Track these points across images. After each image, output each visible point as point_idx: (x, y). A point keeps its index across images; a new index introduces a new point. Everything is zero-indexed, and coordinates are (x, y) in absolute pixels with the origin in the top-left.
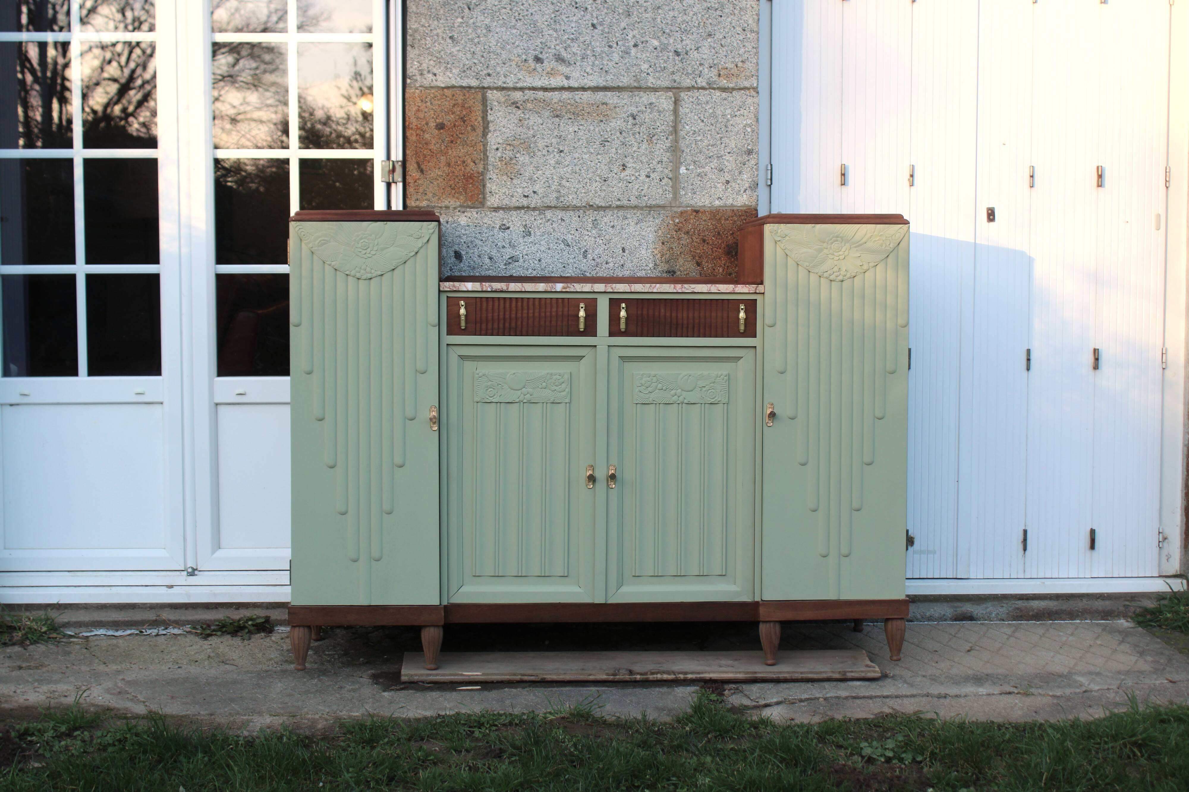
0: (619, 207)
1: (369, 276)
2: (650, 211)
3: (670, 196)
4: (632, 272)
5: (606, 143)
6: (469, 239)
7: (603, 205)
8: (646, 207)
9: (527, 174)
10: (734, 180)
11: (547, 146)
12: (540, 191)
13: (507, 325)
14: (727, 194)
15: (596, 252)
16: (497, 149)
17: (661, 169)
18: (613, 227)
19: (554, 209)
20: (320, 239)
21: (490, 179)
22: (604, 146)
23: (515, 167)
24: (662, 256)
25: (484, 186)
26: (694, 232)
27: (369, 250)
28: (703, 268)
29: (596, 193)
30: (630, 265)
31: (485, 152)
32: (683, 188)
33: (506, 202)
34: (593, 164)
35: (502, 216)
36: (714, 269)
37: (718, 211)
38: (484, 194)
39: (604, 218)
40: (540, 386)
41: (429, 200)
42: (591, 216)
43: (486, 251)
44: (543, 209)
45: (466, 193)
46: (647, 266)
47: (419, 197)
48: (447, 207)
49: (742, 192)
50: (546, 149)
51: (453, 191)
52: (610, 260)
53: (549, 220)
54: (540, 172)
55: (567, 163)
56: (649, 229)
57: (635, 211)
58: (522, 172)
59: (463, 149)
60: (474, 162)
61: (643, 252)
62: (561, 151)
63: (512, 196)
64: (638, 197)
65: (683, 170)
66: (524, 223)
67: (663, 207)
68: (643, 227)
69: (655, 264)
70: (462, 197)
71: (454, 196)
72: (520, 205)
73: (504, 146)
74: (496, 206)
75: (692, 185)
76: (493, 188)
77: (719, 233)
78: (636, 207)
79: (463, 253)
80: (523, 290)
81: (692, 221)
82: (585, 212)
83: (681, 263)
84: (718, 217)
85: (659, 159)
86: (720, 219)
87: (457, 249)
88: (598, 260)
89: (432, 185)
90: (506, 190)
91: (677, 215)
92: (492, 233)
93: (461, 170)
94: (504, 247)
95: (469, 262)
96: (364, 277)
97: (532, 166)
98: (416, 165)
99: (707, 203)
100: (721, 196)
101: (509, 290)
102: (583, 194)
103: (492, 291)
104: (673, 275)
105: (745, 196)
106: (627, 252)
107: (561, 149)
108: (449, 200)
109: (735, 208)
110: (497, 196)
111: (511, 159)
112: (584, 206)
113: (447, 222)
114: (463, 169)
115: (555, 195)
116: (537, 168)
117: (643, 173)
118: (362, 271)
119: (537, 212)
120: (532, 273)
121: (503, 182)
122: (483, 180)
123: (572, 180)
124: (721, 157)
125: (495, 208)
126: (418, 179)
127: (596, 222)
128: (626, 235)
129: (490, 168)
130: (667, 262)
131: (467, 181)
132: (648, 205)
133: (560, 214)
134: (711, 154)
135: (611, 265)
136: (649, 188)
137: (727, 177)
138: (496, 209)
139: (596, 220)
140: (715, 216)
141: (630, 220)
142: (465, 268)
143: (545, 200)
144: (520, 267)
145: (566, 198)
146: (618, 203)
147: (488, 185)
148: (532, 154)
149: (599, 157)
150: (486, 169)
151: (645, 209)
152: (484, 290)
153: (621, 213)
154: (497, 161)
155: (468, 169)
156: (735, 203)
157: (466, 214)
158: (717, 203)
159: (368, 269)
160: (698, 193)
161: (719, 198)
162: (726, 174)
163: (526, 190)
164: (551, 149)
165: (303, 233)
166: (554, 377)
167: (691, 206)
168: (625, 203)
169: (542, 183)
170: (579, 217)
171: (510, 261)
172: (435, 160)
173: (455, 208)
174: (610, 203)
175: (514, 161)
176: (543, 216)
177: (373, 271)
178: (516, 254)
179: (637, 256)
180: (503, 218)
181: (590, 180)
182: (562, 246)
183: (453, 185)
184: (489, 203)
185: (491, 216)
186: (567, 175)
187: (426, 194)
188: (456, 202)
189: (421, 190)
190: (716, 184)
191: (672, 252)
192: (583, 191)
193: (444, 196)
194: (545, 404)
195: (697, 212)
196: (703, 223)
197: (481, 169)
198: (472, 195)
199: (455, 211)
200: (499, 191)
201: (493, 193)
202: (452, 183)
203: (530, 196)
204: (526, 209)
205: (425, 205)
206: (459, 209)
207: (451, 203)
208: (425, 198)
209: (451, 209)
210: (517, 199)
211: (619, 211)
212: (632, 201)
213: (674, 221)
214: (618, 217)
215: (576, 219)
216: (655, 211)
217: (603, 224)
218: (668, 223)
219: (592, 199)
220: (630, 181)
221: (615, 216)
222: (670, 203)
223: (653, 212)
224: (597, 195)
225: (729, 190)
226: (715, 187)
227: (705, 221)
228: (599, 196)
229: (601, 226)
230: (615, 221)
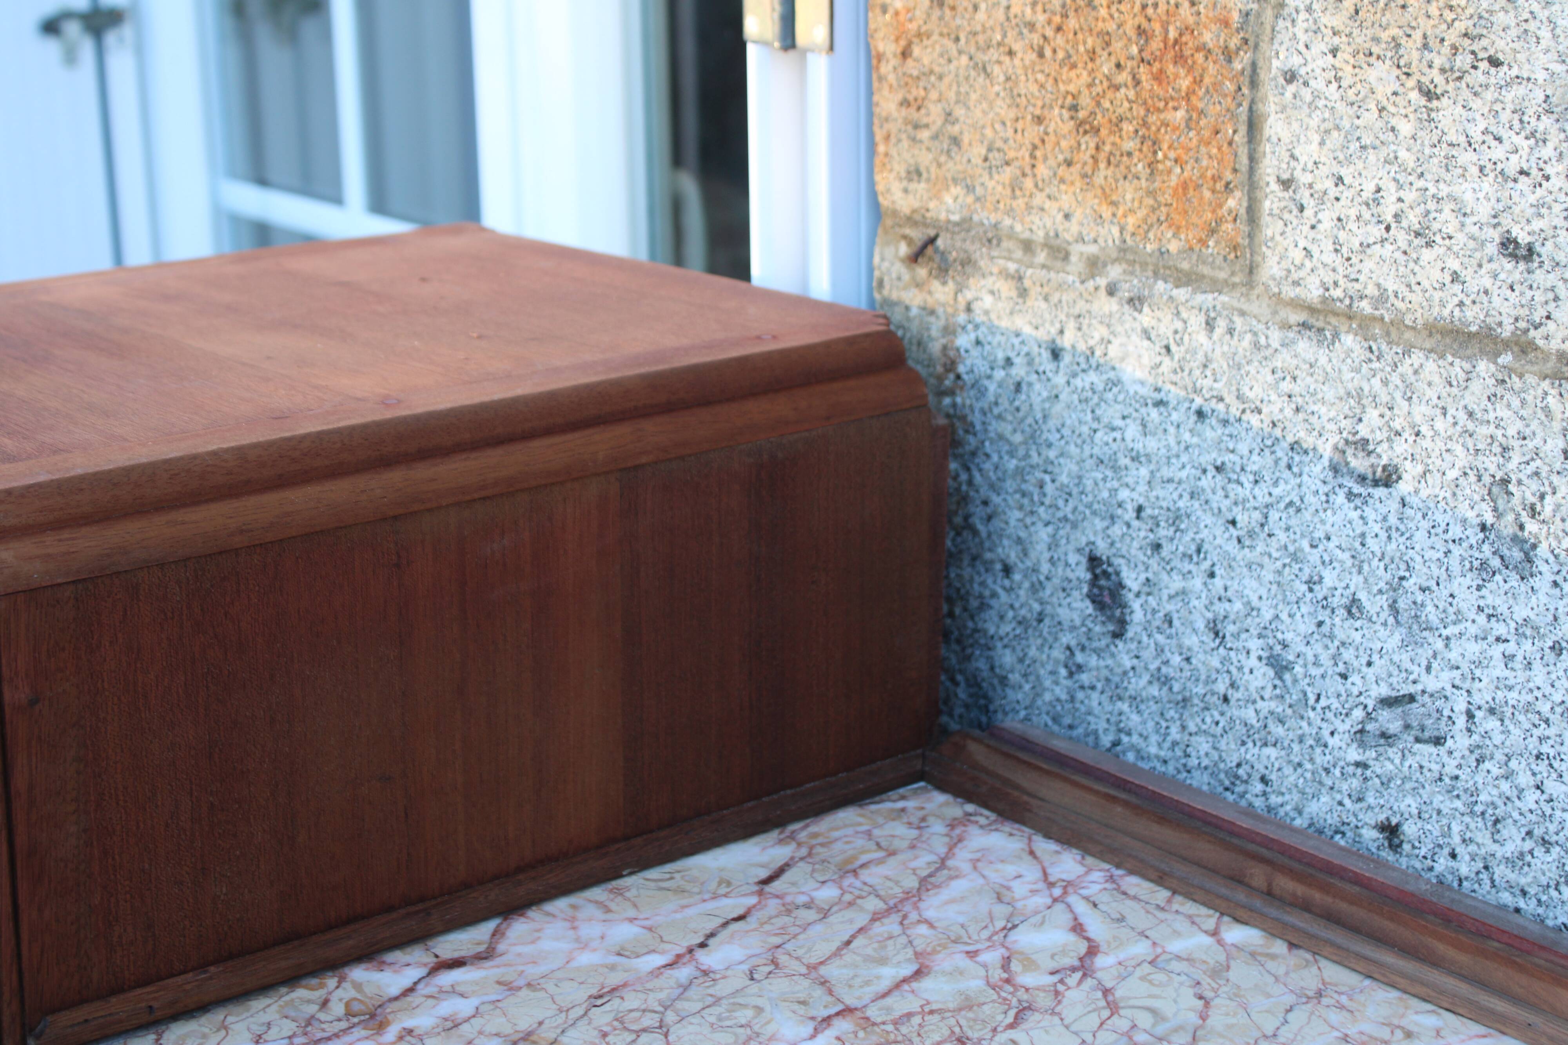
6: (1166, 495)
21: (1291, 77)
25: (1255, 128)
35: (1351, 380)
38: (1252, 186)
41: (970, 189)
43: (1251, 610)
45: (1152, 164)
47: (925, 159)
51: (1089, 142)
58: (1501, 46)
66: (1490, 464)
70: (1128, 193)
71: (1088, 179)
72: (1473, 317)
74: (1313, 293)
76: (1308, 151)
79: (1132, 580)
87: (1102, 548)
90: (1384, 177)
92: (1285, 489)
94: (1353, 608)
95: (1160, 650)
108: (1066, 201)
110: (1327, 219)
113: (1056, 354)
120: (1519, 861)
121: (1370, 116)
122: (1250, 79)
125: (1312, 310)
126: (919, 35)
131: (1159, 77)
142: (1138, 684)
147: (1278, 125)
157: (1146, 318)
173: (1094, 266)
178: (1431, 683)
180: (1360, 396)
183: (1085, 101)
184: (1278, 265)
185: (1285, 358)
187: (956, 141)
189: (934, 113)
193: (1042, 171)
198: (1185, 186)
199: (1091, 284)
200: (1340, 180)
201: (1304, 196)
202: (1078, 80)
203: (1546, 250)
204: (1506, 359)
205: (955, 218)
206: (1115, 272)
207: (1074, 227)
208: (950, 168)
209: (1076, 264)
210: (1454, 264)
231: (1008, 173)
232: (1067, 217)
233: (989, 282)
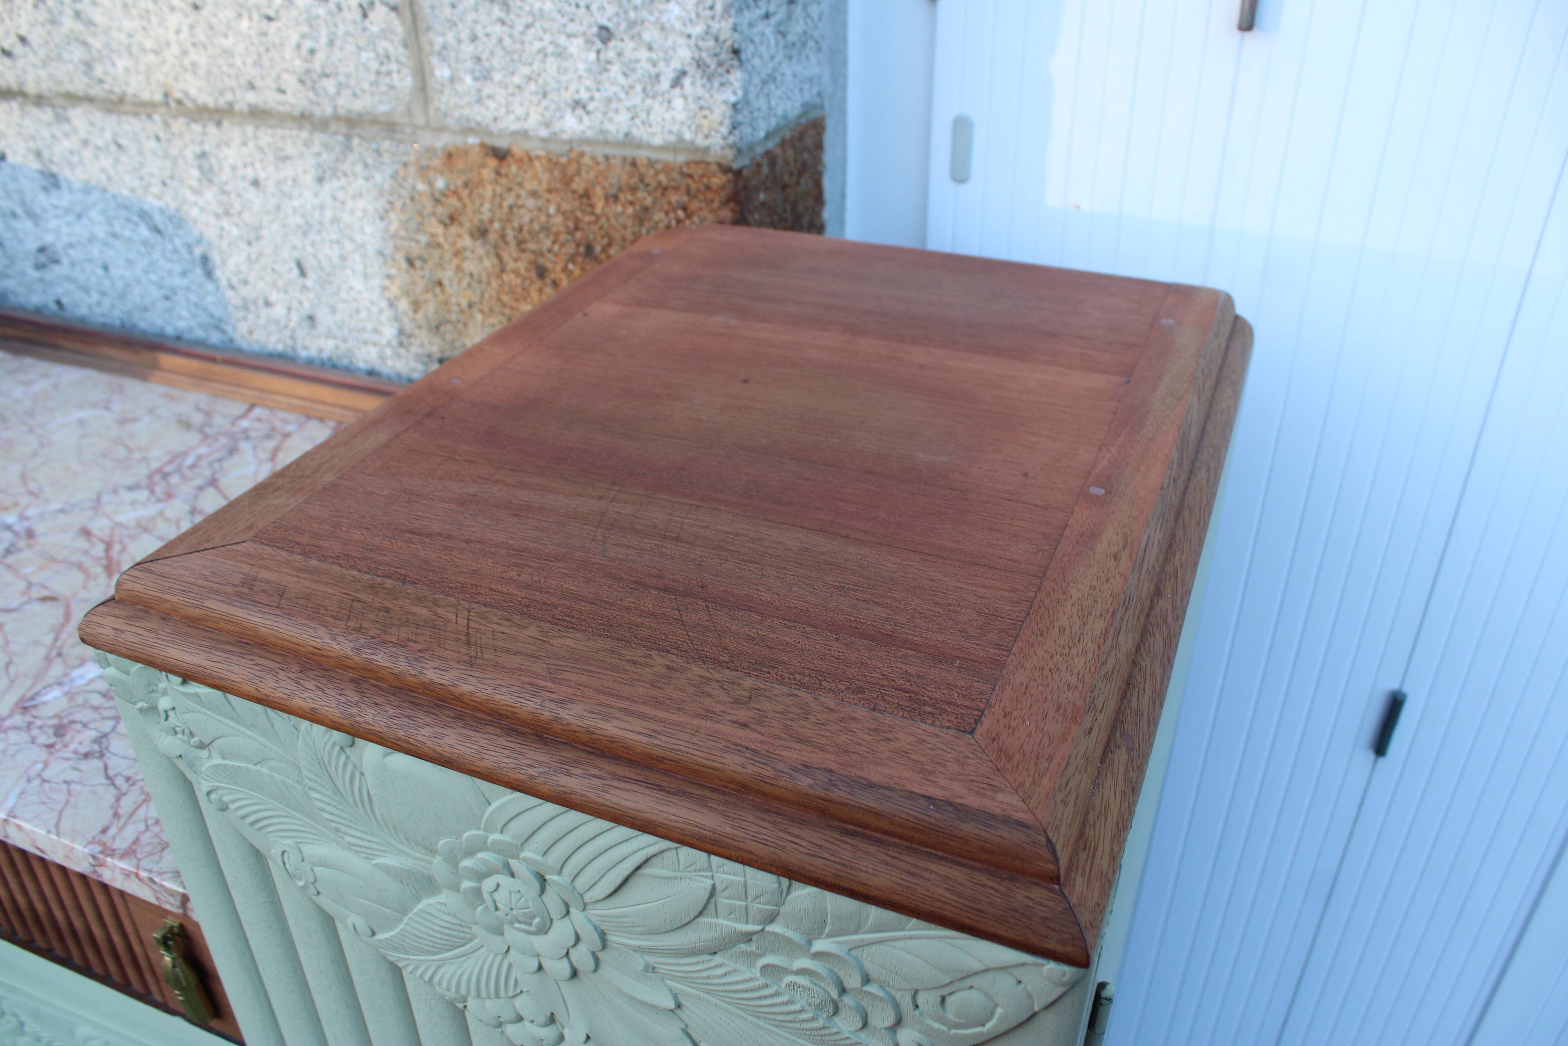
0: (256, 114)
2: (348, 137)
3: (405, 81)
4: (340, 344)
7: (211, 103)
8: (336, 118)
10: (631, 24)
14: (610, 90)
15: (232, 264)
18: (256, 183)
19: (86, 104)
24: (416, 305)
26: (503, 232)
29: (185, 53)
30: (330, 319)
32: (443, 52)
37: (577, 160)
39: (226, 150)
42: (187, 137)
44: (61, 101)
46: (376, 331)
49: (665, 83)
52: (274, 297)
53: (86, 141)
56: (361, 204)
57: (304, 134)
61: (358, 283)
64: (306, 79)
68: (340, 195)
69: (401, 332)
75: (474, 39)
78: (303, 119)
81: (488, 190)
82: (168, 124)
84: (579, 185)
86: (586, 195)
88: (244, 291)
91: (437, 162)
94: (14, 215)
99: (533, 122)
100: (584, 95)
102: (151, 57)
105: (678, 103)
106: (312, 275)
109: (643, 155)
112: (162, 103)
127: (205, 163)
128: (299, 220)
130: (436, 328)
132: (341, 111)
133: (107, 123)
135: (279, 311)
136: (331, 43)
139: (203, 155)
140: (567, 181)
141: (298, 166)
144: (68, 279)
145: (108, 67)
146: (251, 98)
151: (333, 127)
153: (266, 136)
156: (640, 133)
158: (571, 125)
160: (497, 76)
161: (578, 104)
167: (479, 129)
168: (269, 98)
171: (42, 258)
174: (229, 97)
176: (66, 126)
178: (48, 239)
179: (344, 295)
182: (144, 231)
190: (562, 40)
191: (441, 297)
192: (147, 45)
195: (501, 155)
196: (531, 203)
211: (257, 127)
212: (289, 92)
213: (431, 184)
214: (260, 149)
215: (151, 144)
216: (361, 137)
217: (227, 170)
218: (414, 188)
219: (176, 79)
220: (271, 13)
221: (251, 144)
222: (409, 112)
223: (356, 141)
224: (187, 62)
225: (615, 70)
226: (561, 54)
227: (534, 194)
228: (194, 64)
229: (224, 178)
230: (258, 165)
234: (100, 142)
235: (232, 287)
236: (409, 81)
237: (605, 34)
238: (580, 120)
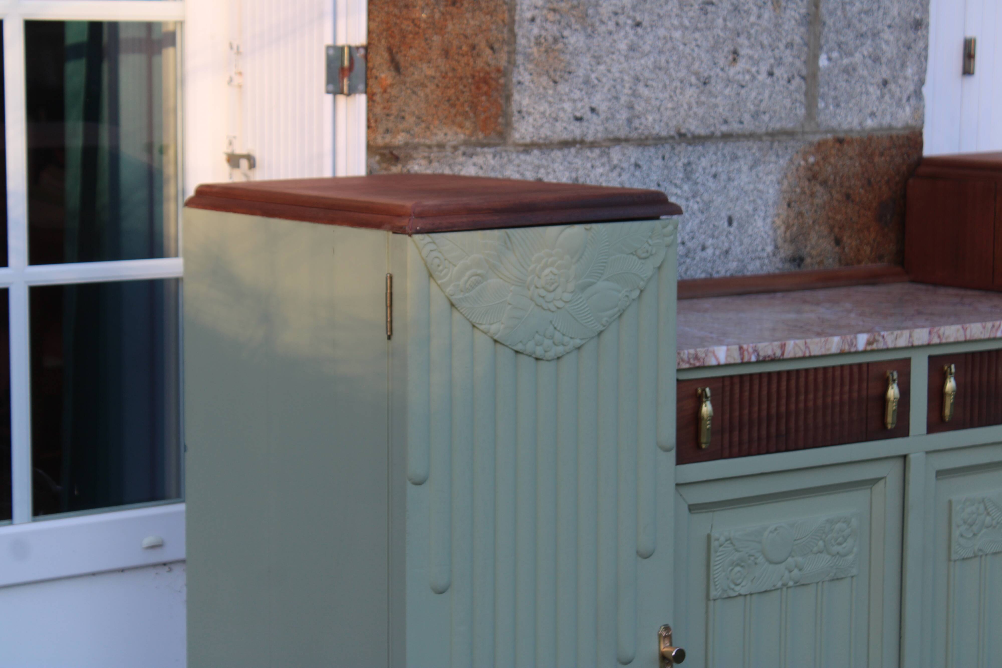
0: (727, 137)
1: (560, 350)
2: (772, 142)
3: (801, 112)
4: (740, 263)
5: (710, 8)
7: (702, 133)
8: (767, 134)
9: (581, 72)
10: (894, 77)
11: (616, 14)
12: (603, 107)
13: (773, 430)
14: (884, 106)
15: (688, 228)
16: (533, 20)
17: (790, 59)
18: (715, 176)
19: (624, 144)
20: (468, 273)
21: (519, 83)
22: (706, 13)
23: (562, 57)
24: (787, 228)
25: (508, 98)
26: (835, 180)
27: (559, 290)
28: (844, 248)
29: (690, 108)
30: (739, 249)
31: (510, 25)
32: (822, 96)
33: (546, 132)
34: (688, 50)
35: (536, 162)
36: (859, 250)
37: (870, 139)
38: (507, 115)
39: (702, 159)
40: (815, 549)
41: (408, 132)
42: (682, 155)
44: (608, 144)
45: (475, 113)
46: (763, 249)
47: (390, 125)
48: (441, 146)
49: (904, 101)
50: (614, 19)
51: (453, 111)
52: (709, 243)
53: (615, 167)
54: (602, 68)
55: (647, 48)
56: (770, 177)
57: (750, 144)
58: (573, 68)
59: (473, 18)
60: (492, 48)
61: (760, 223)
62: (638, 24)
63: (556, 120)
64: (756, 115)
65: (823, 62)
66: (574, 175)
67: (790, 134)
68: (761, 175)
69: (776, 247)
70: (468, 124)
71: (453, 122)
72: (569, 138)
73: (545, 12)
74: (528, 140)
75: (835, 89)
76: (524, 102)
77: (869, 182)
78: (751, 136)
80: (807, 354)
81: (832, 160)
82: (673, 148)
83: (813, 242)
84: (869, 150)
85: (789, 40)
86: (872, 154)
88: (690, 244)
89: (414, 97)
90: (546, 105)
91: (812, 149)
93: (468, 64)
96: (551, 354)
97: (589, 55)
98: (386, 55)
99: (855, 124)
100: (875, 109)
101: (786, 356)
102: (670, 112)
103: (758, 362)
104: (799, 265)
105: (907, 109)
106: (735, 224)
107: (638, 19)
108: (445, 130)
109: (894, 133)
111: (556, 40)
112: (672, 137)
114: (471, 62)
115: (624, 115)
116: (598, 60)
117: (764, 68)
118: (547, 342)
119: (597, 151)
121: (541, 90)
122: (505, 86)
123: (654, 84)
124: (879, 33)
125: (526, 145)
126: (392, 85)
127: (689, 169)
128: (735, 192)
129: (520, 59)
130: (793, 240)
131: (478, 88)
132: (770, 130)
133: (633, 153)
134: (864, 29)
135: (710, 251)
136: (770, 97)
137: (885, 72)
138: (527, 148)
139: (689, 164)
140: (865, 149)
141: (742, 162)
143: (611, 126)
145: (643, 120)
146: (724, 128)
147: (516, 97)
148: (589, 30)
149: (697, 35)
150: (512, 62)
151: (764, 138)
152: (746, 359)
153: (729, 148)
154: (532, 44)
155: (480, 63)
156: (894, 124)
157: (475, 159)
158: (870, 123)
159: (558, 335)
160: (843, 105)
161: (873, 114)
162: (884, 67)
163: (579, 105)
164: (622, 19)
165: (437, 261)
166: (838, 526)
167: (833, 131)
168: (735, 127)
169: (605, 90)
170: (663, 158)
172: (423, 44)
173: (455, 148)
174: (712, 129)
175: (560, 46)
176: (605, 159)
177: (566, 339)
179: (750, 232)
180: (539, 167)
181: (682, 82)
183: (453, 98)
184: (517, 136)
185: (517, 162)
186: (647, 74)
187: (403, 118)
188: (456, 134)
189: (394, 111)
190: (869, 87)
191: (801, 221)
192: (670, 105)
193: (436, 122)
194: (820, 584)
195: (840, 141)
196: (849, 163)
197: (503, 63)
198: (486, 118)
199: (457, 153)
200: (534, 108)
201: (524, 114)
202: (451, 92)
203: (585, 117)
204: (578, 146)
205: (401, 143)
206: (462, 149)
207: (449, 137)
208: (401, 126)
209: (449, 149)
210: (564, 125)
211: (725, 143)
212: (745, 122)
213: (806, 160)
214: (724, 156)
215: (658, 162)
216: (779, 142)
217: (700, 170)
218: (799, 164)
219: (684, 122)
220: (744, 83)
221: (719, 154)
222: (803, 126)
223: (776, 145)
224: (691, 113)
225: (887, 98)
226: (867, 93)
227: (851, 158)
228: (695, 114)
229: (697, 175)
230: (719, 164)
231: (423, 125)
232: (446, 134)
233: (417, 161)
234: (625, 165)
235: (683, 243)
236: (803, 111)
237: (885, 83)
238: (873, 120)
